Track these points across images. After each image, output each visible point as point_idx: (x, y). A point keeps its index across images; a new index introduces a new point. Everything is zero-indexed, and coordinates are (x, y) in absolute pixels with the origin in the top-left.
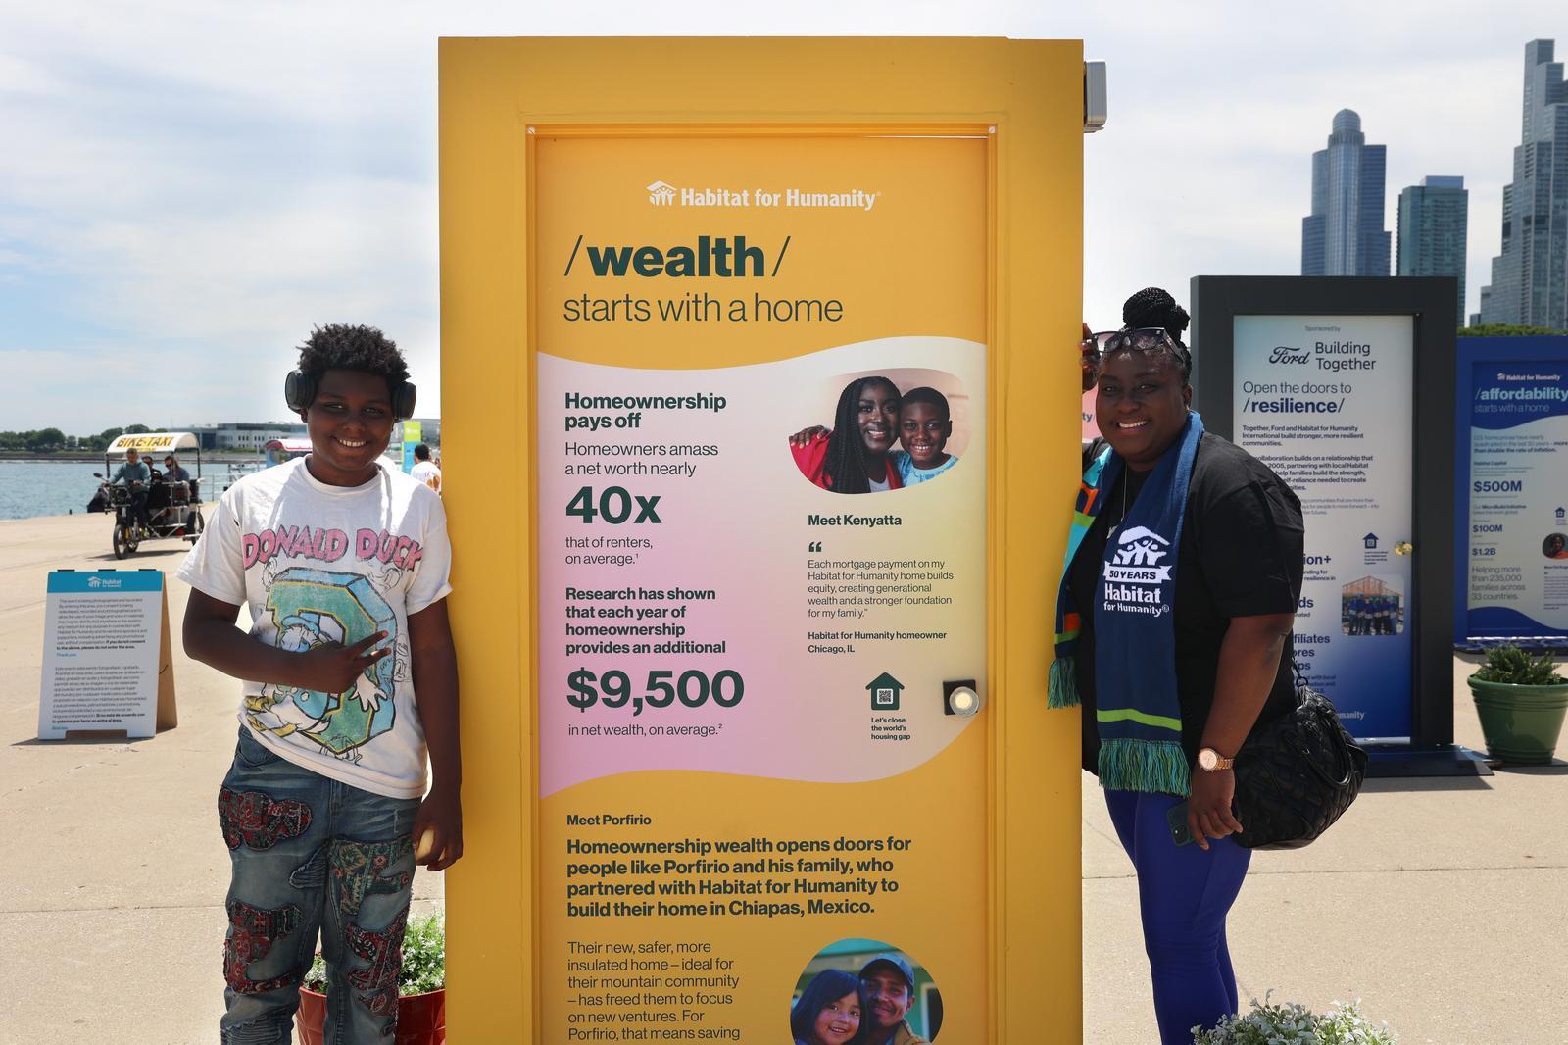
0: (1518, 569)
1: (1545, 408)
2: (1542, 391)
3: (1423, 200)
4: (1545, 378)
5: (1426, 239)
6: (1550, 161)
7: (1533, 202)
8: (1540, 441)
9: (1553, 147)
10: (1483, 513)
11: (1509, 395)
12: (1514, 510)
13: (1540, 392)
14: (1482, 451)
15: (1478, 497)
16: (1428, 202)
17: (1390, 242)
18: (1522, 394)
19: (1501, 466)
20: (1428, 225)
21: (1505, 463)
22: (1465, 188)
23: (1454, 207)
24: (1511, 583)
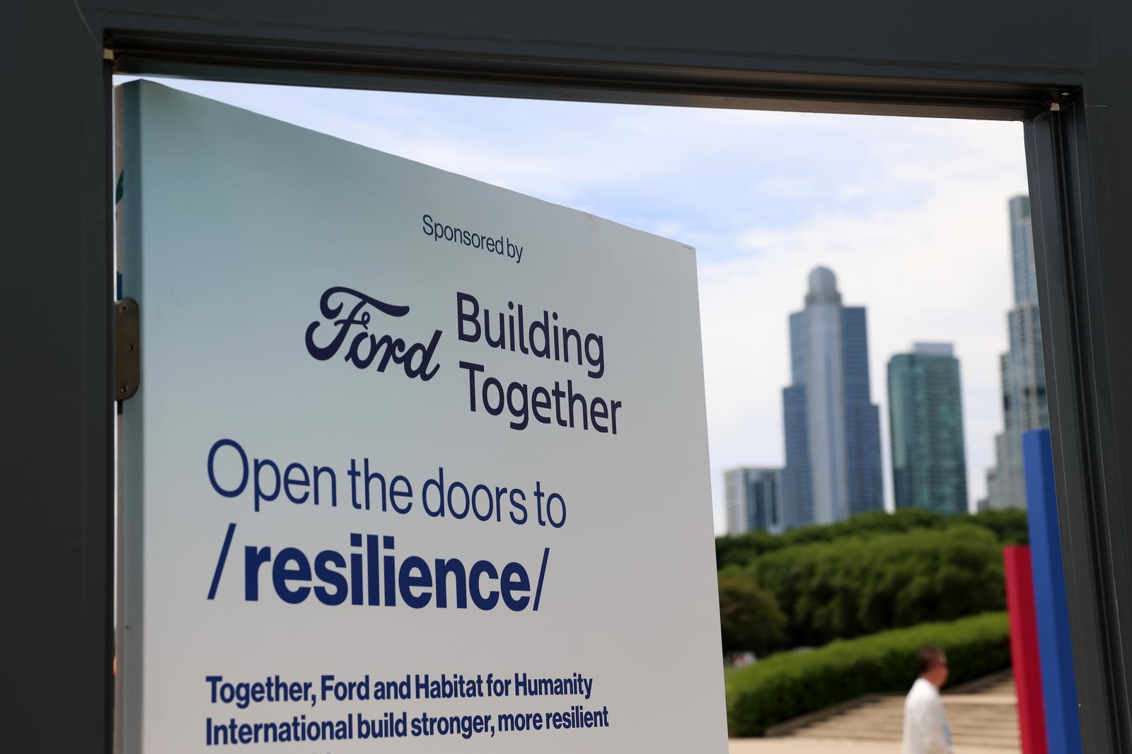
3: (913, 369)
5: (919, 412)
16: (919, 370)
17: (879, 416)
23: (946, 377)
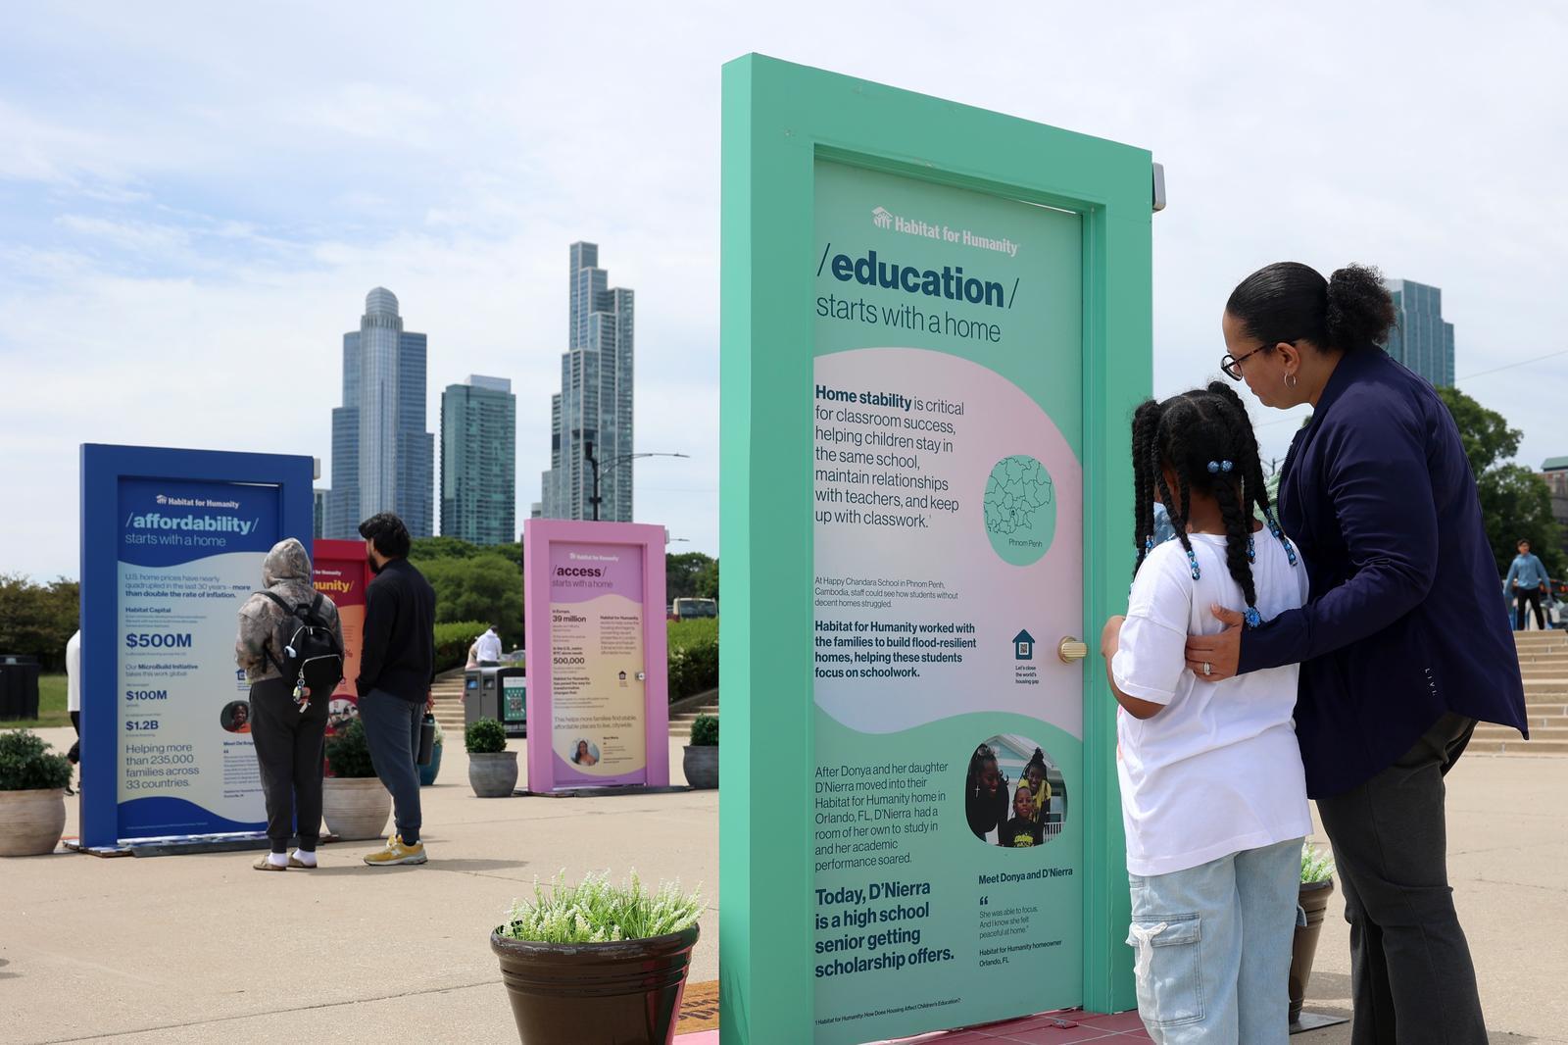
0: (189, 748)
1: (221, 542)
2: (216, 520)
3: (468, 401)
4: (219, 504)
5: (472, 445)
6: (597, 372)
7: (581, 415)
8: (214, 583)
9: (600, 357)
10: (140, 674)
11: (173, 523)
12: (182, 671)
13: (213, 522)
14: (136, 594)
15: (132, 654)
16: (473, 403)
17: (433, 445)
18: (189, 523)
19: (161, 614)
20: (474, 430)
21: (169, 611)
22: (513, 392)
23: (501, 412)
24: (180, 765)
